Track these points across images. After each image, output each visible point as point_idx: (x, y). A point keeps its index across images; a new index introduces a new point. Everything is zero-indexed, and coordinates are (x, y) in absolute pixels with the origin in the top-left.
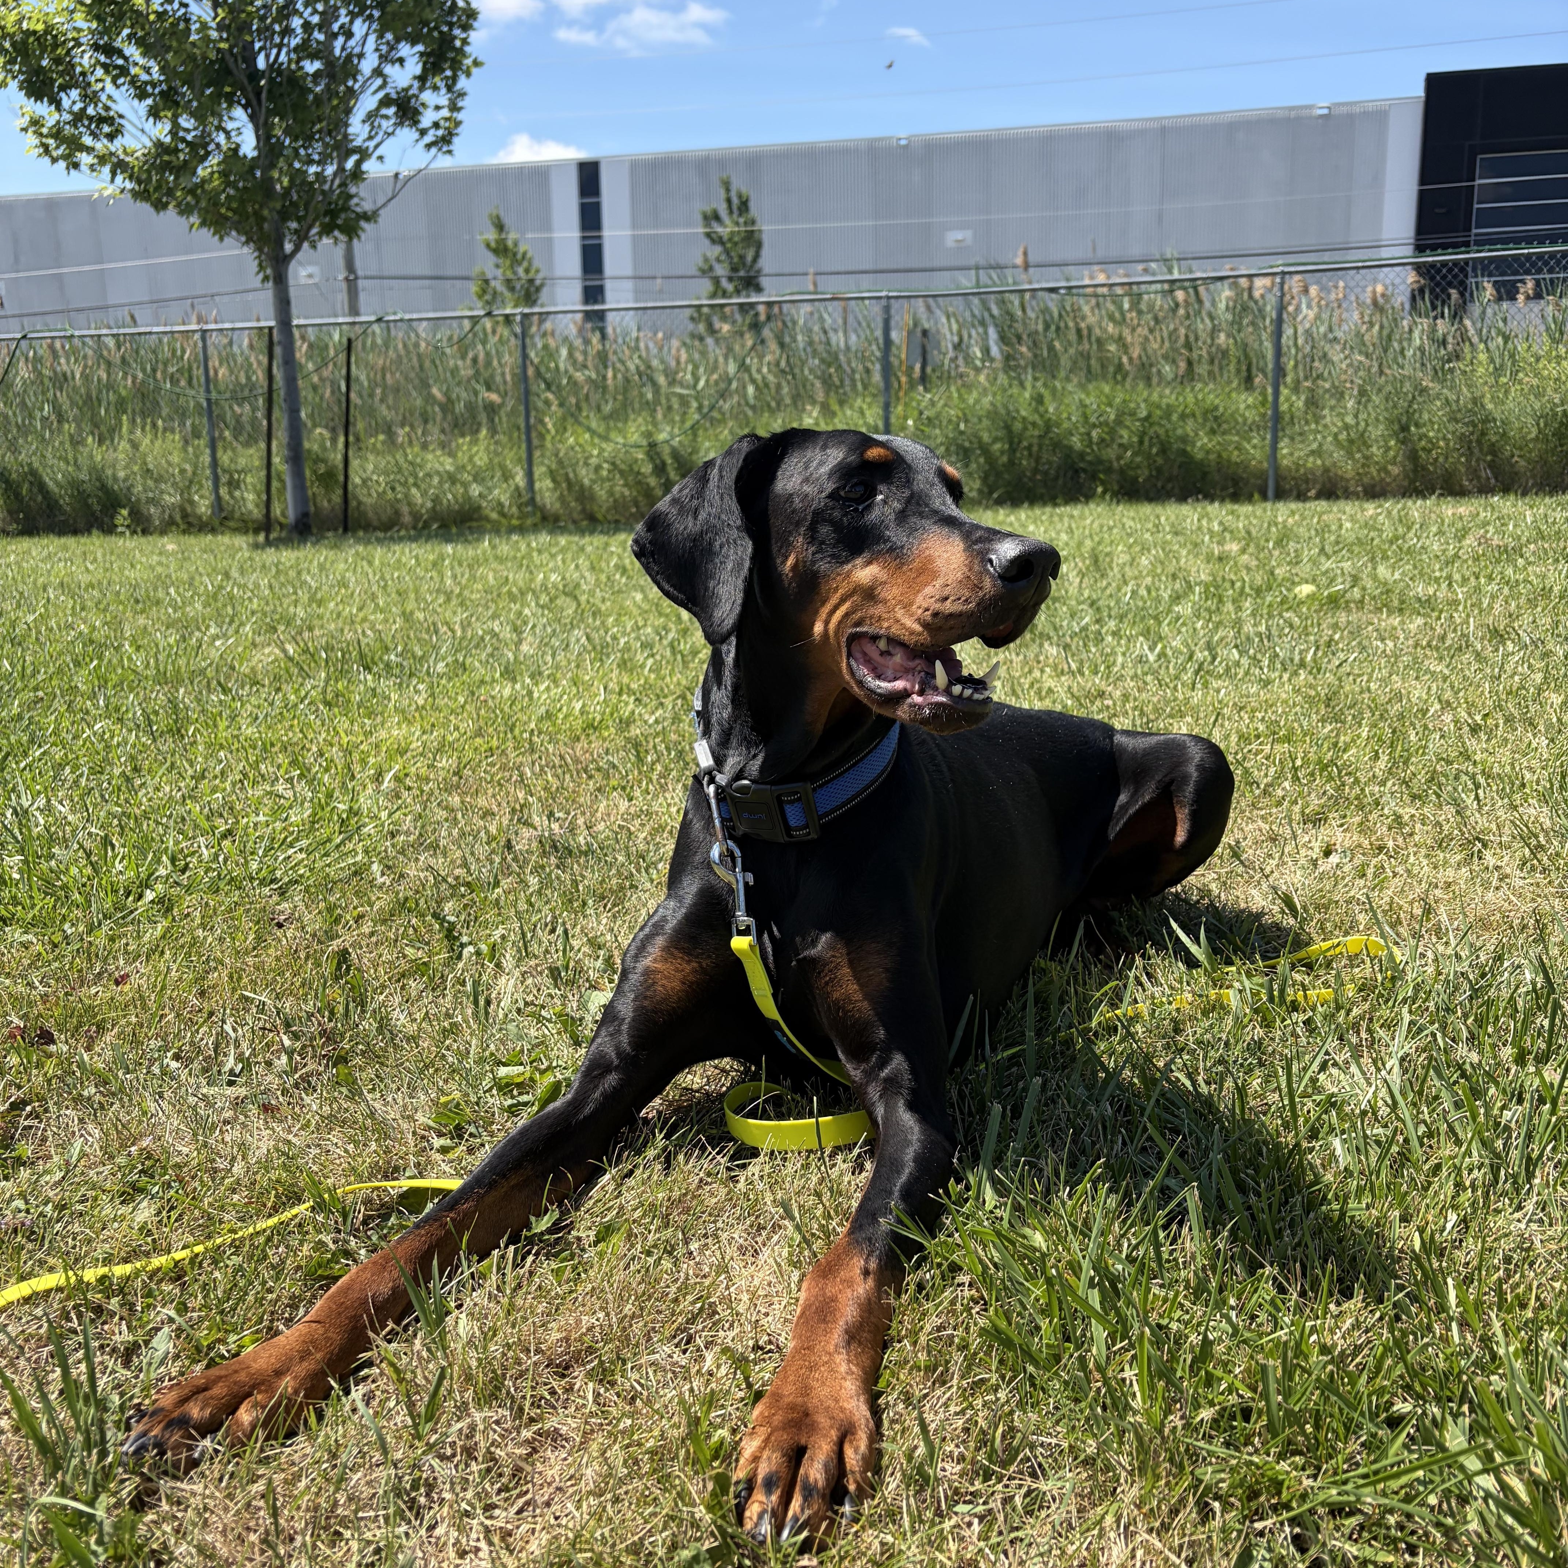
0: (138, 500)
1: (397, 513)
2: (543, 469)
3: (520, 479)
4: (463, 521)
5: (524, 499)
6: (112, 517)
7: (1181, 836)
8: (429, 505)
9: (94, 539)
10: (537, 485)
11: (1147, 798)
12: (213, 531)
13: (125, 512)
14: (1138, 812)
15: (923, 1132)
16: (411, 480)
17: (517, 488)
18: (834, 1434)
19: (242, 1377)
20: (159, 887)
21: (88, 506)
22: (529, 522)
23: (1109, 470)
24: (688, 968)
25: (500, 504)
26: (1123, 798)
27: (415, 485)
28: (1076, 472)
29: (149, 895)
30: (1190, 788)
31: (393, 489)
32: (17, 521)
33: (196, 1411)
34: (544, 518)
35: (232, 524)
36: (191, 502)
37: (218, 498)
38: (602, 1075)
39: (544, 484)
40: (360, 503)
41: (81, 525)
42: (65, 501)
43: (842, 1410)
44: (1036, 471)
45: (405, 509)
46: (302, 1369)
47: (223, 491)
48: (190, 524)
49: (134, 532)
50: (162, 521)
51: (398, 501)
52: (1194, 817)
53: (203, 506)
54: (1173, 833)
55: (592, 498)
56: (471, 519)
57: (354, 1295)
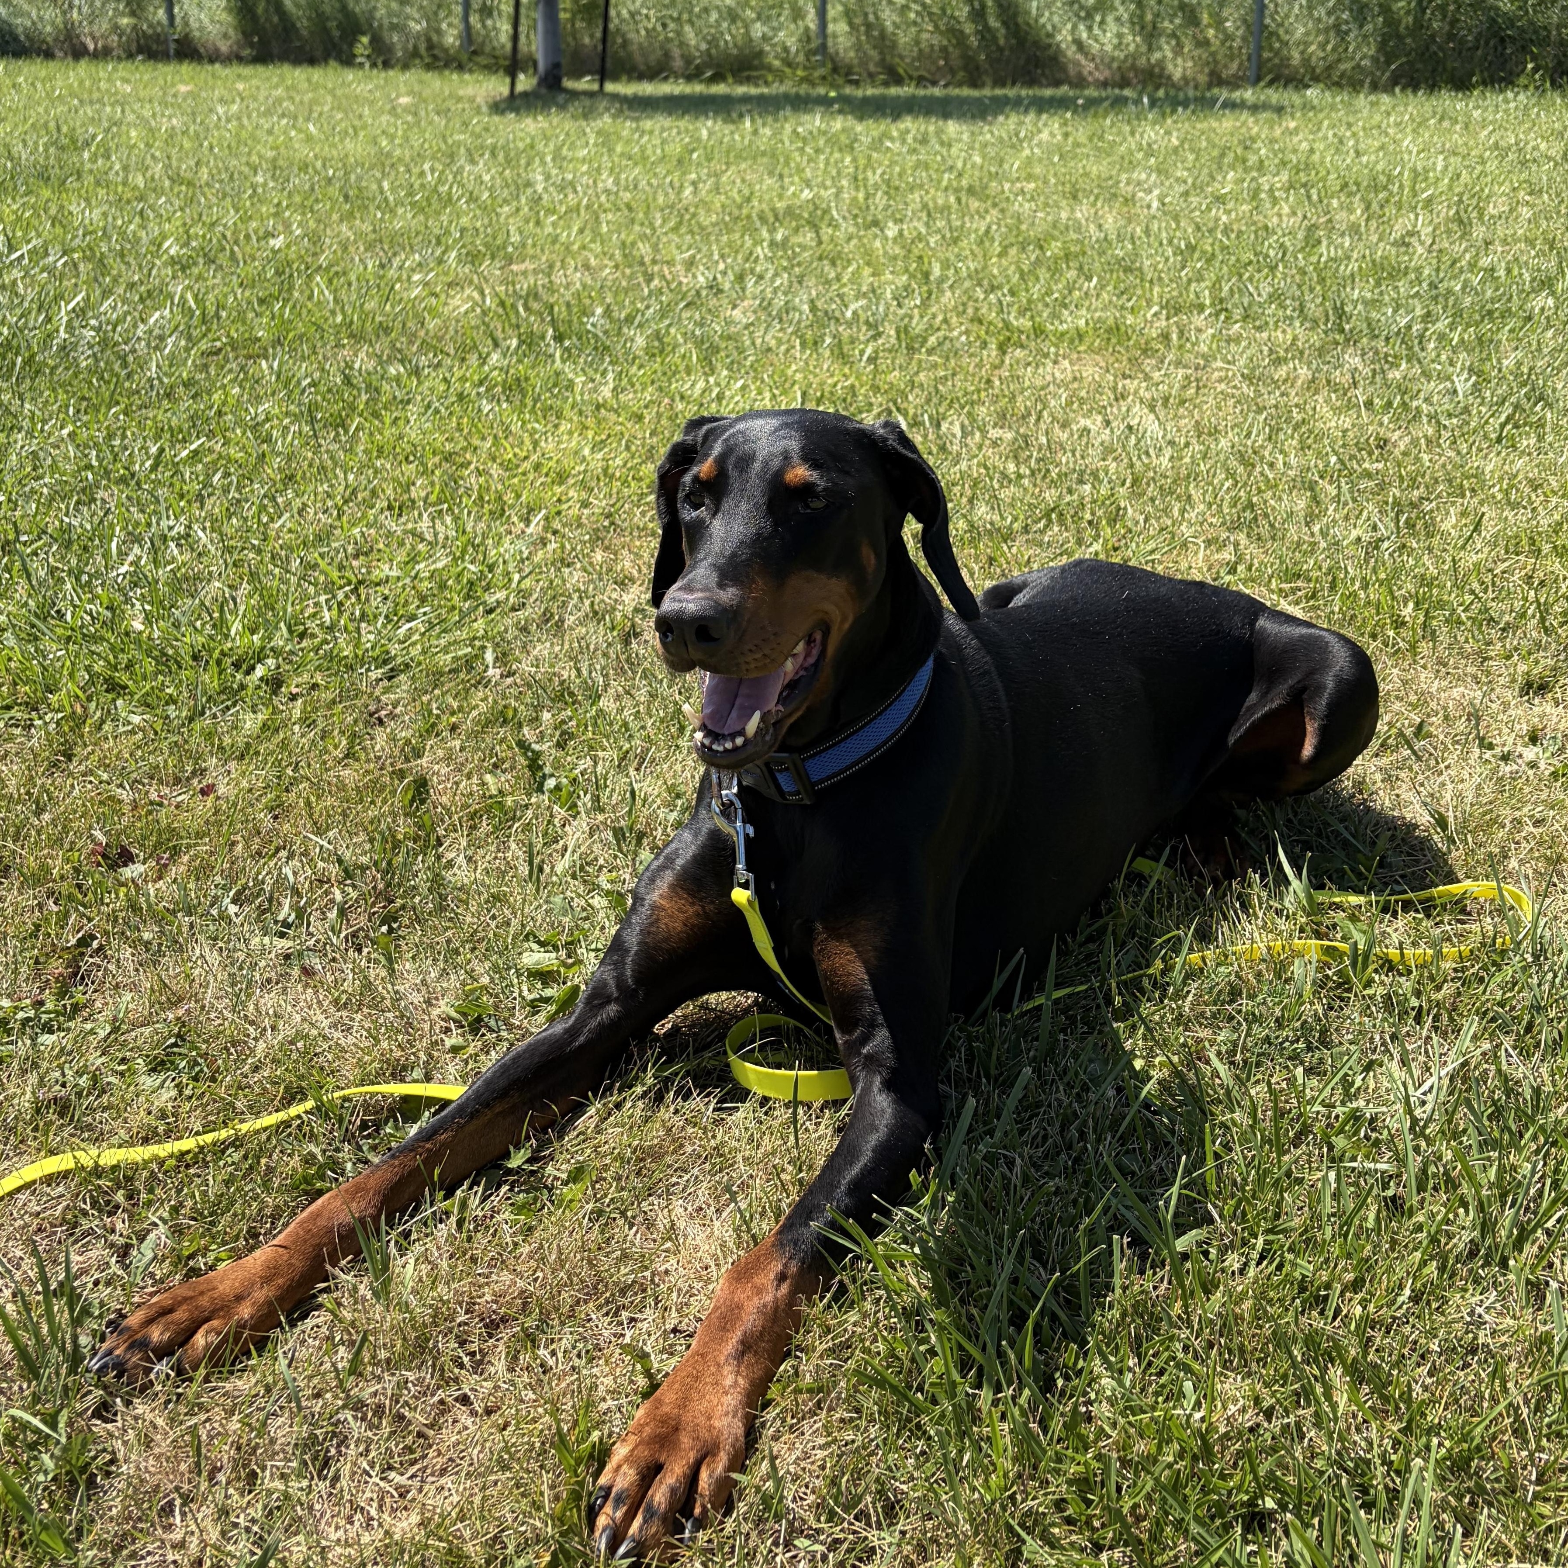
0: (381, 26)
1: (667, 55)
2: (840, 8)
3: (811, 20)
4: (741, 69)
5: (813, 45)
6: (351, 45)
7: (1308, 750)
8: (704, 46)
9: (330, 71)
10: (831, 27)
11: (1274, 705)
12: (461, 68)
13: (365, 40)
14: (1265, 716)
15: (895, 1116)
16: (685, 16)
17: (807, 29)
18: (692, 1456)
19: (204, 1301)
20: (271, 662)
21: (326, 30)
22: (817, 74)
23: (1544, 42)
24: (691, 910)
25: (786, 49)
26: (1253, 697)
27: (690, 22)
28: (1502, 40)
29: (260, 671)
30: (1323, 701)
31: (664, 26)
32: (251, 45)
33: (157, 1334)
34: (835, 70)
35: (482, 60)
36: (439, 31)
37: (468, 27)
38: (602, 1006)
39: (838, 28)
40: (625, 43)
41: (318, 54)
42: (303, 25)
43: (711, 1428)
44: (1451, 37)
45: (676, 52)
46: (261, 1294)
47: (474, 19)
48: (435, 57)
49: (374, 65)
50: (405, 49)
51: (668, 40)
52: (1324, 734)
53: (451, 38)
54: (1301, 745)
55: (894, 45)
56: (750, 68)
57: (322, 1222)
